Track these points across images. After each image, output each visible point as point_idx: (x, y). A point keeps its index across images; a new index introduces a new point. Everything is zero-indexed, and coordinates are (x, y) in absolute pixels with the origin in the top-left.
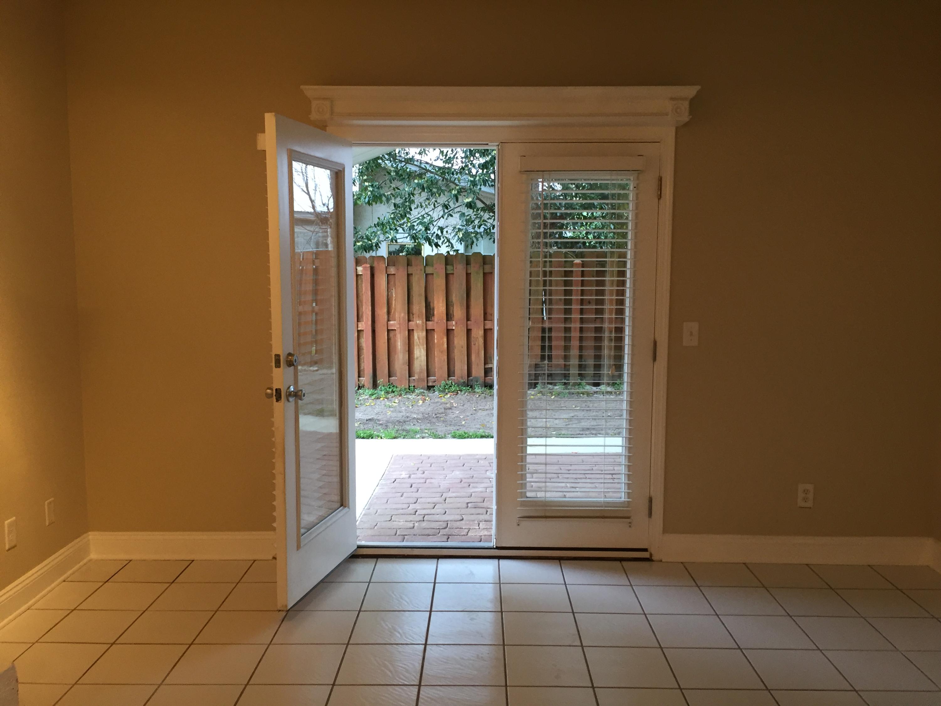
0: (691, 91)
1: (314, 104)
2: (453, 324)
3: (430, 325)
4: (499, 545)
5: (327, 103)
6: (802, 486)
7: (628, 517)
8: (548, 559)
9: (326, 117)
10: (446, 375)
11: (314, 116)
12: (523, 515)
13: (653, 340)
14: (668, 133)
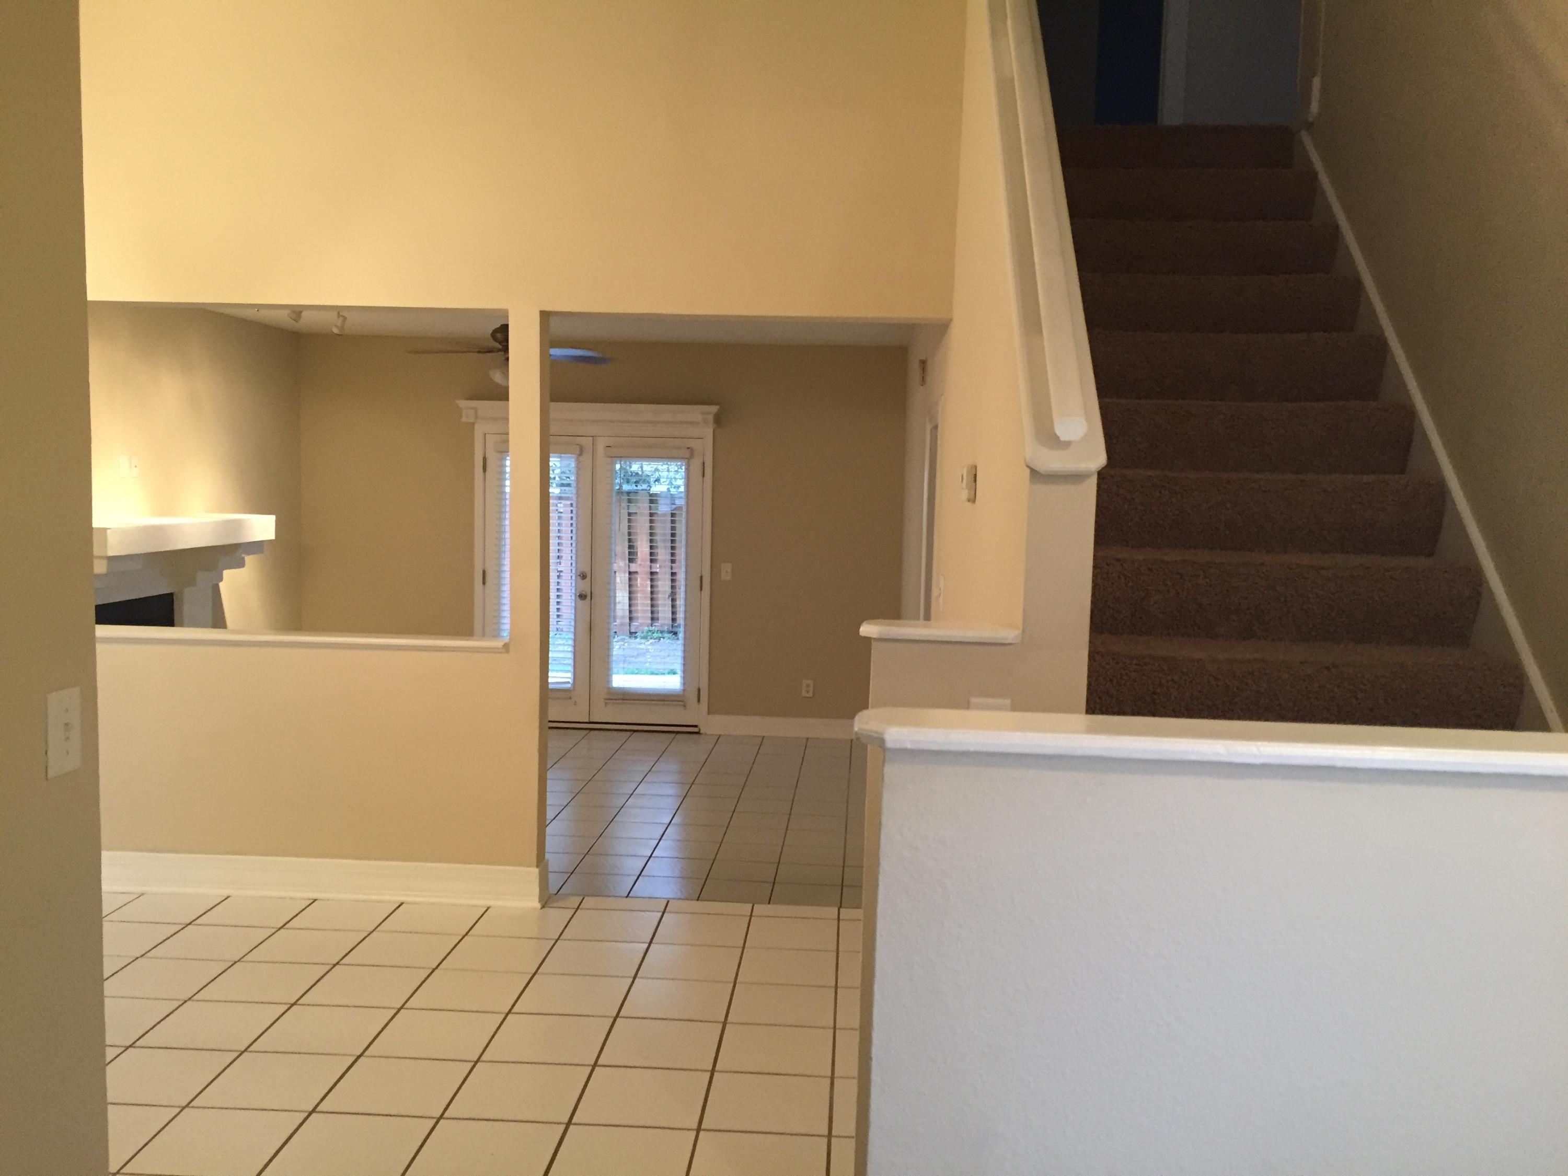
0: (714, 409)
1: (464, 411)
2: (656, 568)
3: (634, 567)
4: (591, 721)
5: (473, 411)
6: (805, 682)
7: (681, 701)
8: (626, 730)
9: (472, 420)
10: (649, 622)
11: (464, 419)
12: (608, 697)
13: (700, 575)
14: (708, 432)
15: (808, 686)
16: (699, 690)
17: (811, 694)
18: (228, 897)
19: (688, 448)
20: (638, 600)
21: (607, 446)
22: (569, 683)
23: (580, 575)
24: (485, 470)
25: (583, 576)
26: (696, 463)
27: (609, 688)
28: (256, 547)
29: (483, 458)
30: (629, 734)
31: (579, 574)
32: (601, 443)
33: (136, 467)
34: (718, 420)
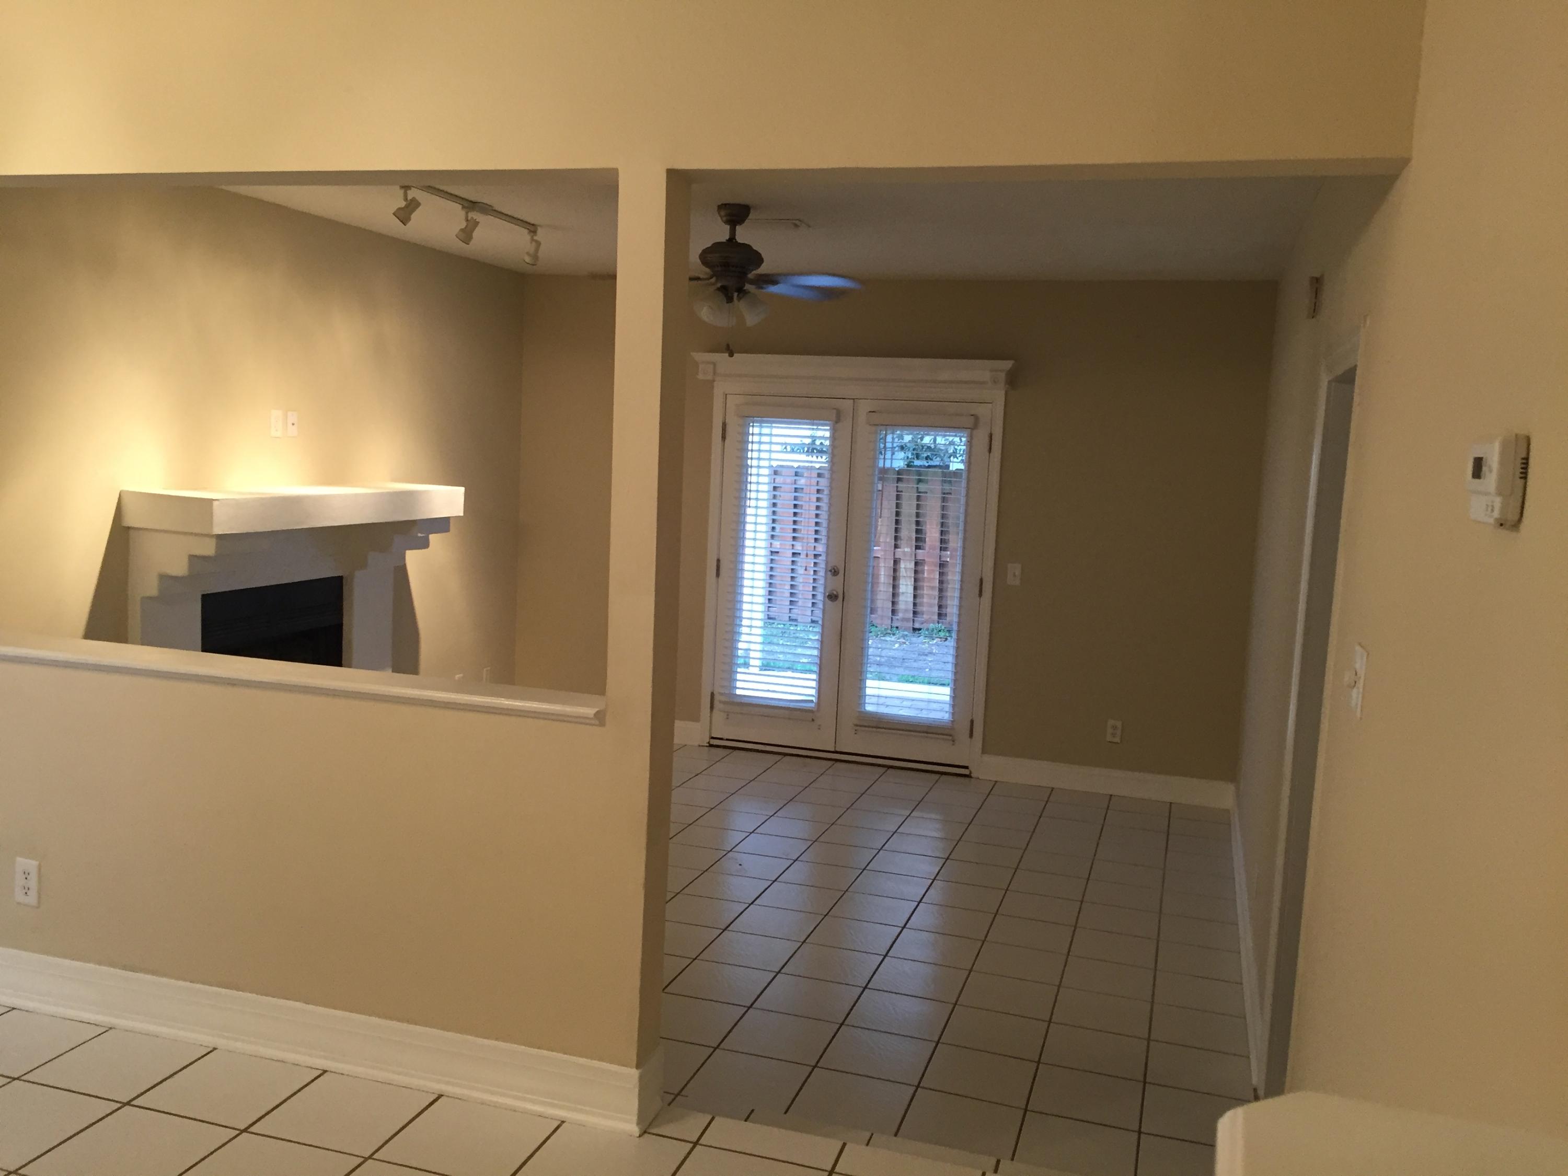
0: (1008, 364)
1: (701, 367)
2: (947, 557)
3: (920, 554)
4: (838, 750)
5: (712, 366)
6: (1111, 722)
7: (950, 735)
8: (879, 765)
9: (710, 377)
10: (936, 617)
11: (701, 376)
12: (858, 723)
13: (980, 577)
14: (999, 396)
15: (1115, 728)
16: (972, 722)
17: (1117, 740)
18: (215, 1049)
19: (972, 415)
20: (924, 590)
21: (870, 412)
22: (812, 701)
23: (831, 571)
24: (724, 438)
25: (835, 572)
26: (981, 435)
27: (862, 712)
28: (441, 525)
29: (723, 424)
30: (882, 770)
31: (830, 569)
32: (864, 407)
33: (293, 424)
34: (1012, 380)
